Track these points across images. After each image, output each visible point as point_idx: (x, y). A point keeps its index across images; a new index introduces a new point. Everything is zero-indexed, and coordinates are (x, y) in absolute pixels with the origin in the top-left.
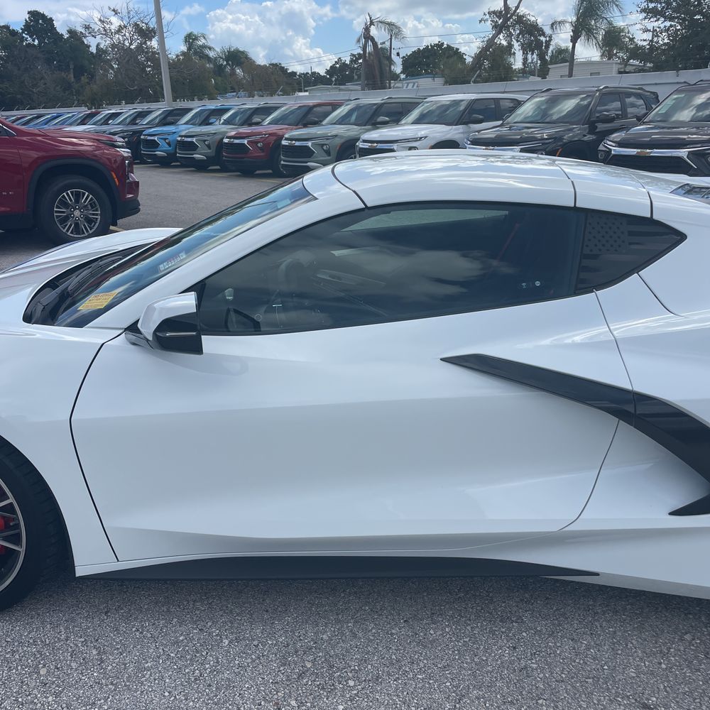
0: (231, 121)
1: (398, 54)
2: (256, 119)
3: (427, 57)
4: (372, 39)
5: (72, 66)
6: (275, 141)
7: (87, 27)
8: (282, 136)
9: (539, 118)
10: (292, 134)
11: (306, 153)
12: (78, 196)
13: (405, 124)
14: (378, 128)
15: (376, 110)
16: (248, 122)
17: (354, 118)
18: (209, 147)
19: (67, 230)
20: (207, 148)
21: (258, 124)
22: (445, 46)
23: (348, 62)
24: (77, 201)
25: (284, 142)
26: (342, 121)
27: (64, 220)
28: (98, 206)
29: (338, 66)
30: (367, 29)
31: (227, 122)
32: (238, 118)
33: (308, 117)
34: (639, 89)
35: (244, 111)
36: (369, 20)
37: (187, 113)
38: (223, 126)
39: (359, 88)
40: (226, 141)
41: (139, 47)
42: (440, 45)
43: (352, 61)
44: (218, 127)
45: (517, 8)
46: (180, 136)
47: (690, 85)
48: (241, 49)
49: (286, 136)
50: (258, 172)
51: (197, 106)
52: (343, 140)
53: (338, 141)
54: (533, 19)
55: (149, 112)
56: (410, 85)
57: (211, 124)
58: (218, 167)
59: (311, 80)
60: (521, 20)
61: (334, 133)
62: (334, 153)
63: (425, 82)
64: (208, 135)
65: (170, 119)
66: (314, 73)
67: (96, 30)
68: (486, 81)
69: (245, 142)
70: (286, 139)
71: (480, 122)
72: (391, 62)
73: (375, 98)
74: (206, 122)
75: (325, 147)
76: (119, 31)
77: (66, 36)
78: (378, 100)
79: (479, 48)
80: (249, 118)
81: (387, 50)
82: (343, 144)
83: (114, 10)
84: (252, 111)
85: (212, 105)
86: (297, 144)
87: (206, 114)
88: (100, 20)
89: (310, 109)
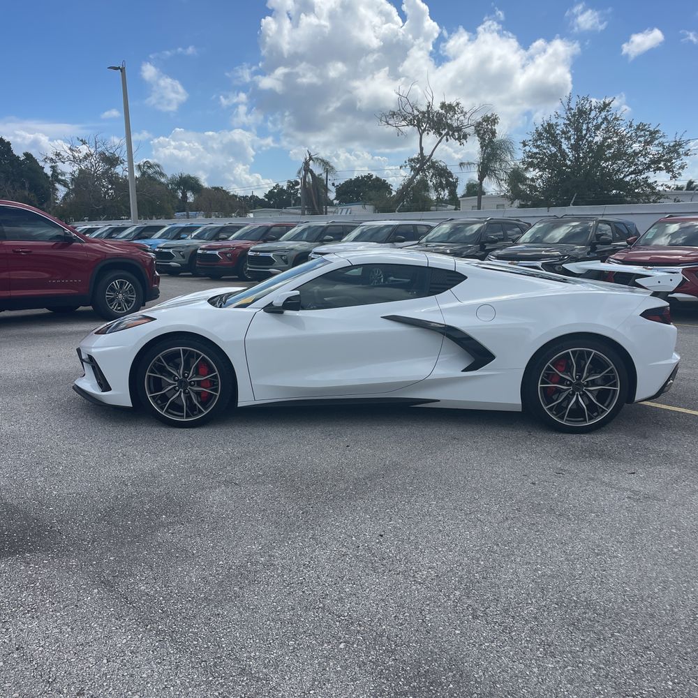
0: (201, 236)
1: (333, 185)
2: (223, 236)
3: (359, 187)
4: (311, 172)
5: (27, 185)
6: (242, 252)
7: (58, 155)
8: (249, 248)
9: (446, 239)
10: (255, 248)
11: (269, 261)
12: (122, 284)
13: (346, 241)
14: (324, 244)
15: (322, 231)
16: (215, 237)
17: (305, 236)
18: (183, 256)
19: (114, 308)
20: (181, 257)
21: (224, 239)
22: (374, 177)
23: (285, 188)
24: (121, 288)
25: (250, 253)
26: (296, 238)
27: (112, 301)
28: (134, 292)
29: (276, 191)
30: (307, 163)
31: (197, 237)
32: (207, 235)
33: (267, 235)
34: (517, 220)
35: (210, 230)
36: (308, 156)
37: (160, 230)
38: (194, 241)
39: (300, 212)
40: (199, 252)
41: (105, 172)
42: (370, 177)
43: (289, 187)
44: (189, 241)
45: (431, 156)
46: (158, 248)
47: (558, 218)
48: (192, 176)
49: (251, 249)
50: (223, 277)
51: (167, 224)
52: (298, 253)
53: (294, 254)
54: (442, 164)
55: (125, 228)
56: (345, 211)
57: (183, 238)
58: (190, 274)
59: (251, 204)
60: (434, 165)
61: (291, 247)
62: (290, 262)
63: (356, 209)
64: (183, 247)
65: (144, 234)
66: (253, 197)
67: (65, 157)
68: (408, 210)
69: (217, 253)
70: (251, 251)
71: (402, 241)
72: (327, 190)
73: (320, 222)
74: (178, 237)
75: (283, 258)
76: (86, 157)
77: (22, 158)
78: (324, 224)
79: (401, 185)
80: (217, 234)
81: (323, 180)
82: (297, 255)
83: (82, 141)
84: (219, 229)
85: (183, 224)
86: (261, 254)
87: (176, 231)
88: (70, 149)
89: (268, 229)
